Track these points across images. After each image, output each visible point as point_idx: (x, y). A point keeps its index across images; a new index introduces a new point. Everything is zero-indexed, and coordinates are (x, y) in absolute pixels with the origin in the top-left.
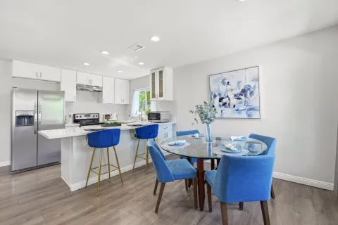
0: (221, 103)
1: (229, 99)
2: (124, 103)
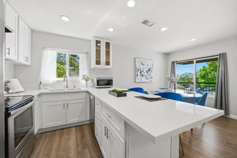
0: (141, 74)
1: (144, 73)
2: (28, 63)
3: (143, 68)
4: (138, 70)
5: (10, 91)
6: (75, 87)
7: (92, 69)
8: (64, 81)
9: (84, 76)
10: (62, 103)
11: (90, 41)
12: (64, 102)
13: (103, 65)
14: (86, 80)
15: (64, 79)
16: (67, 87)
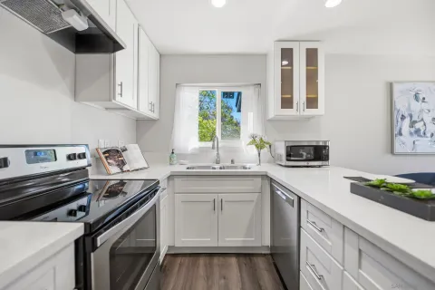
0: (413, 130)
1: (425, 125)
2: (154, 115)
3: (421, 111)
4: (403, 118)
5: (125, 168)
6: (232, 161)
7: (269, 120)
8: (213, 148)
9: (254, 137)
10: (210, 197)
11: (265, 56)
12: (215, 196)
13: (299, 108)
14: (257, 147)
15: (213, 145)
16: (218, 162)
